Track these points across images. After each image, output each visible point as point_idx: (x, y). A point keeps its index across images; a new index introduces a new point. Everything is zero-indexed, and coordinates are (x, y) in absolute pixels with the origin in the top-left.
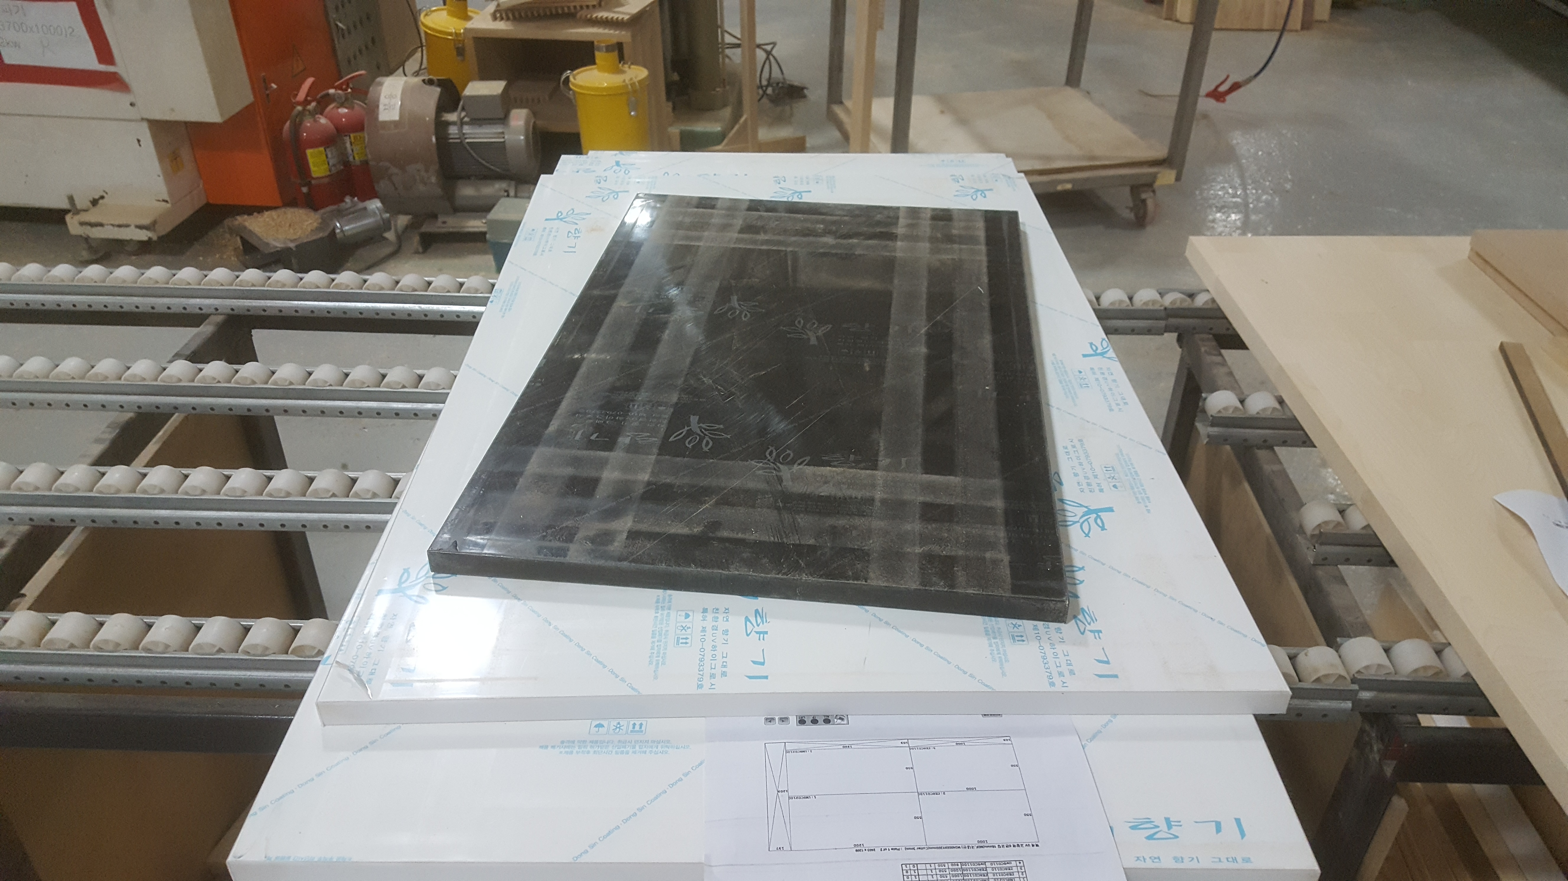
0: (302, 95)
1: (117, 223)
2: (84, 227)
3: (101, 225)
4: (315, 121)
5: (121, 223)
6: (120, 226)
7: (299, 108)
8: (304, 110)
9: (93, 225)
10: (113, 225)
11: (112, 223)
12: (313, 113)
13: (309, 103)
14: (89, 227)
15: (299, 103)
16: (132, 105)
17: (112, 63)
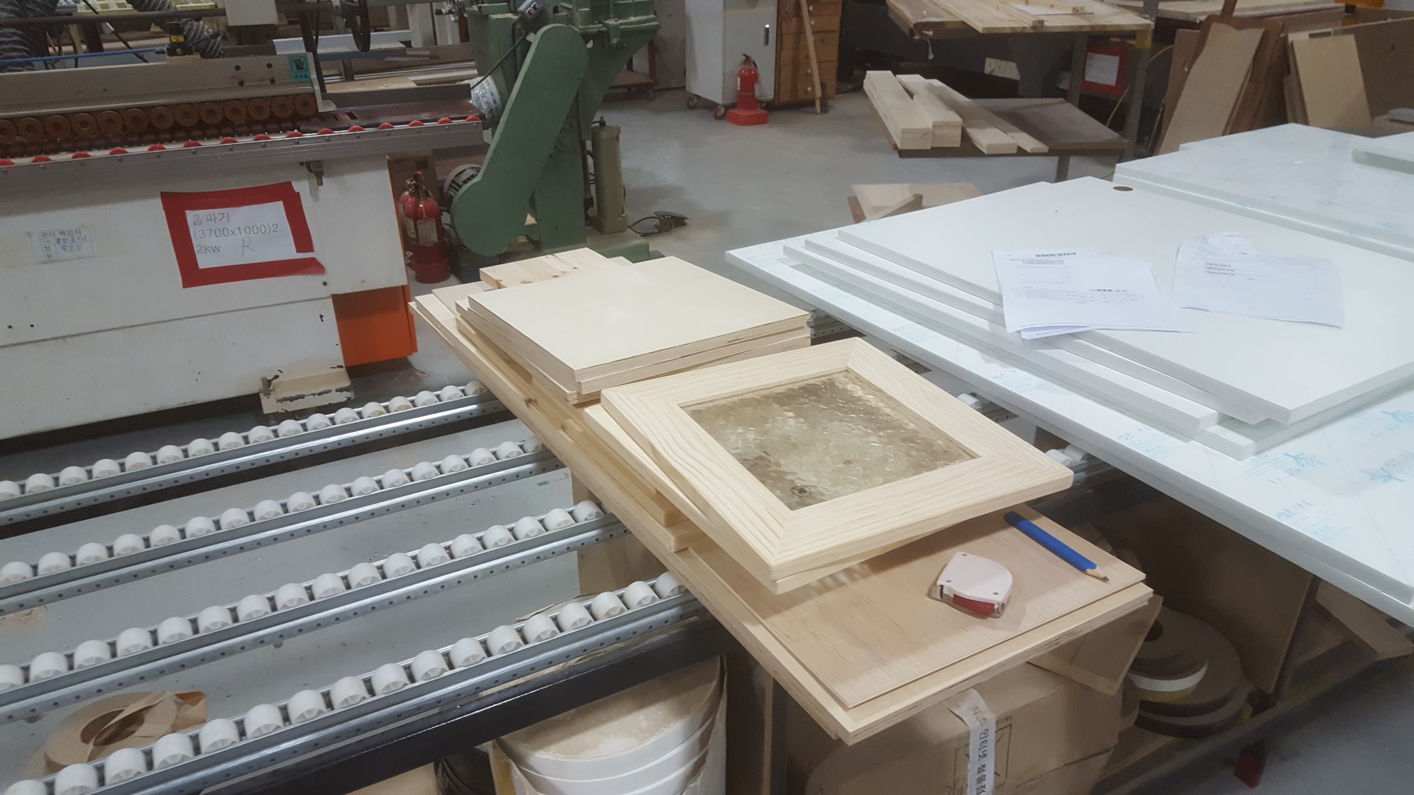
1: (317, 392)
2: (284, 402)
3: (302, 397)
5: (322, 390)
6: (320, 394)
9: (292, 399)
10: (314, 395)
11: (314, 392)
14: (289, 402)
16: (325, 284)
17: (310, 248)
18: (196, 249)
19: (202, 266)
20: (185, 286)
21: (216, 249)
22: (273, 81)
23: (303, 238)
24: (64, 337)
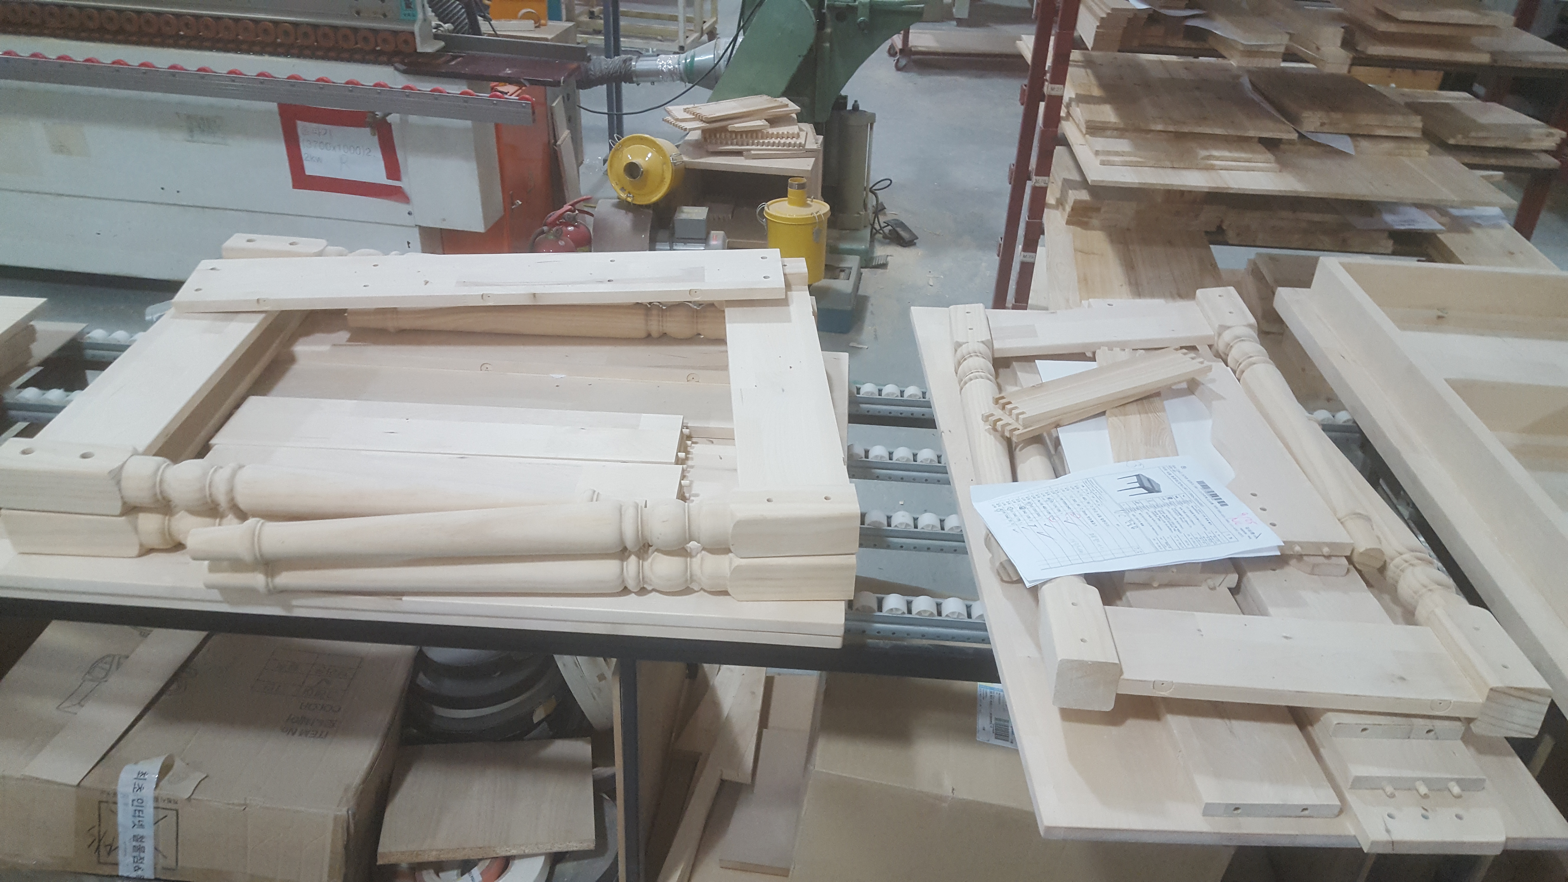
16: (409, 213)
17: (398, 179)
18: (304, 156)
19: (308, 172)
20: (294, 187)
21: (319, 160)
22: (385, 15)
23: (393, 169)
24: (203, 207)
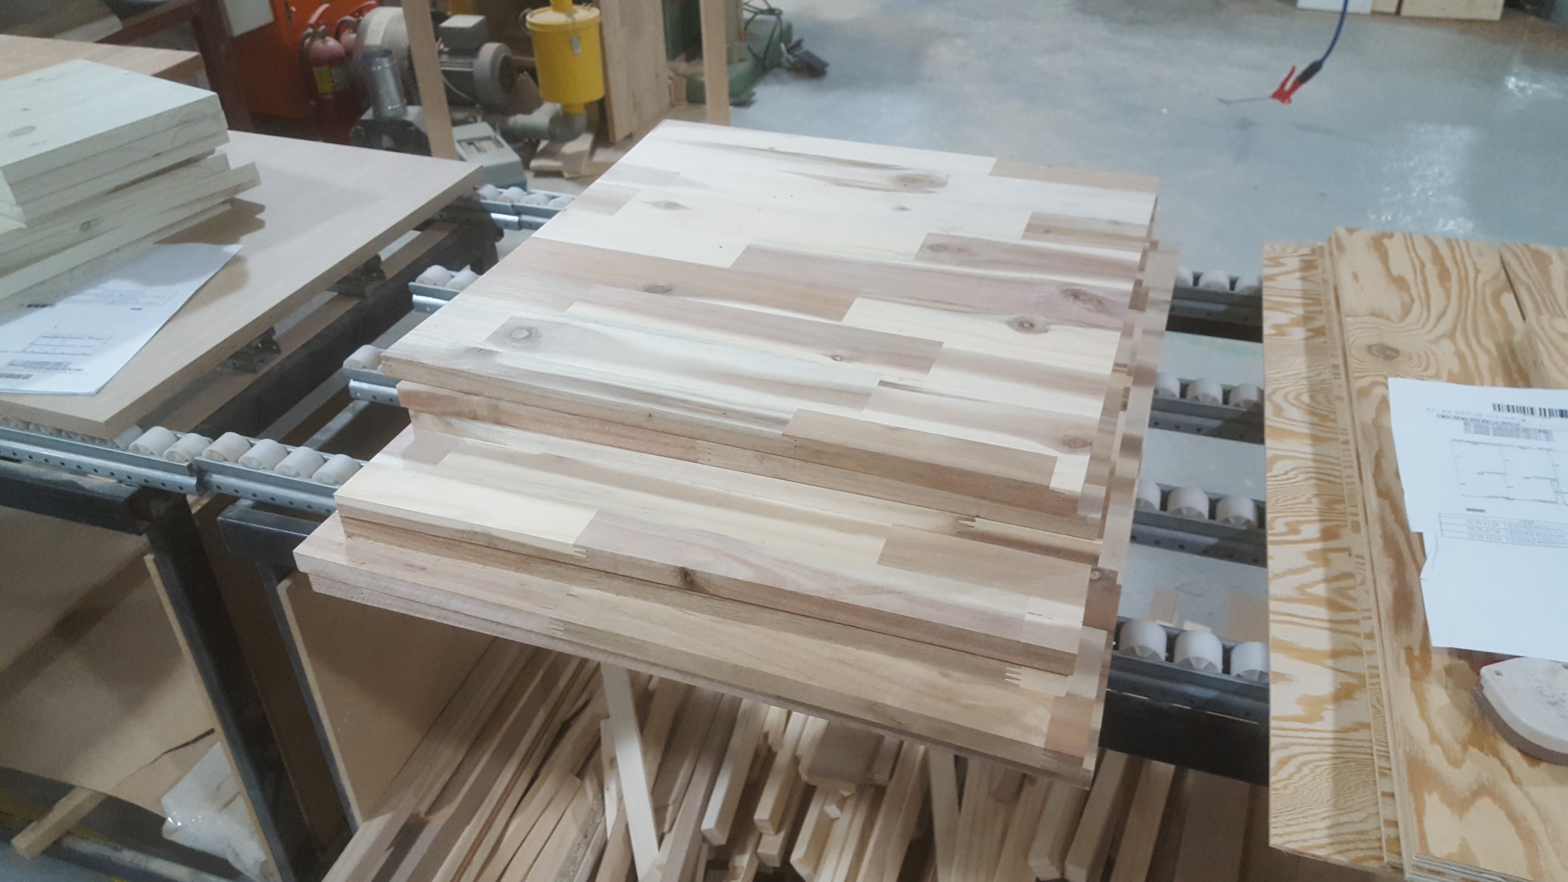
0: (313, 19)
4: (324, 42)
7: (310, 30)
8: (315, 32)
12: (323, 36)
13: (319, 25)
15: (312, 26)
